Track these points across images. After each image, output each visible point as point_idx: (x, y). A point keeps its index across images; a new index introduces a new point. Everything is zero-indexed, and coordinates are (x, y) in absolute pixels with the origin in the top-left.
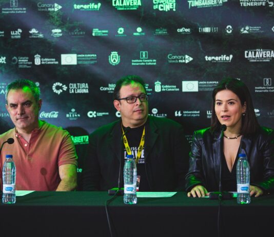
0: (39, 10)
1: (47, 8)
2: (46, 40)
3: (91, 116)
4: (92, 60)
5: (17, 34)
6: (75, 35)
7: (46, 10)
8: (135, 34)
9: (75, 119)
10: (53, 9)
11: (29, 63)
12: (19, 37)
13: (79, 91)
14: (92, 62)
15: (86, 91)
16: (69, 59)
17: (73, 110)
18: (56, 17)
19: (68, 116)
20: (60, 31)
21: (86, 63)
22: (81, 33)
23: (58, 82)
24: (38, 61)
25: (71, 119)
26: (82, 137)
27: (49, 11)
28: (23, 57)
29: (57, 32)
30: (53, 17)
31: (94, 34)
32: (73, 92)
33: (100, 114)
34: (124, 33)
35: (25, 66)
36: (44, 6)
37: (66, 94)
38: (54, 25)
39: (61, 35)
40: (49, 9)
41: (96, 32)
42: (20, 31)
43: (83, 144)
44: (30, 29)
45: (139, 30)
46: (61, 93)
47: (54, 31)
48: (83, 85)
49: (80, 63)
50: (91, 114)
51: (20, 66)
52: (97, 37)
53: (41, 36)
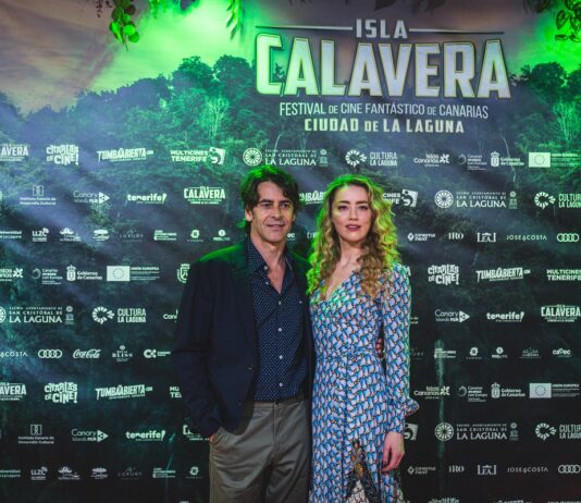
0: (76, 201)
1: (88, 199)
2: (85, 244)
3: (149, 357)
4: (152, 275)
5: (41, 235)
6: (127, 238)
7: (85, 201)
8: (216, 239)
9: (126, 360)
10: (96, 201)
11: (58, 278)
12: (45, 239)
13: (131, 320)
14: (153, 278)
15: (143, 320)
16: (119, 273)
17: (123, 347)
18: (101, 212)
19: (114, 355)
20: (106, 232)
21: (143, 279)
22: (138, 236)
23: (100, 306)
24: (71, 275)
25: (119, 360)
26: (136, 386)
27: (90, 204)
28: (50, 268)
29: (102, 233)
30: (96, 213)
31: (155, 238)
32: (123, 320)
33: (163, 354)
34: (200, 237)
35: (52, 283)
36: (83, 195)
37: (112, 323)
38: (97, 223)
39: (107, 238)
40: (91, 201)
41: (159, 235)
42: (46, 230)
43: (137, 398)
44: (61, 229)
45: (222, 233)
46: (105, 322)
47: (97, 232)
48: (138, 311)
49: (135, 278)
50: (149, 354)
51: (45, 282)
52: (161, 243)
53: (77, 238)
